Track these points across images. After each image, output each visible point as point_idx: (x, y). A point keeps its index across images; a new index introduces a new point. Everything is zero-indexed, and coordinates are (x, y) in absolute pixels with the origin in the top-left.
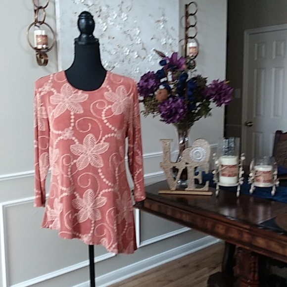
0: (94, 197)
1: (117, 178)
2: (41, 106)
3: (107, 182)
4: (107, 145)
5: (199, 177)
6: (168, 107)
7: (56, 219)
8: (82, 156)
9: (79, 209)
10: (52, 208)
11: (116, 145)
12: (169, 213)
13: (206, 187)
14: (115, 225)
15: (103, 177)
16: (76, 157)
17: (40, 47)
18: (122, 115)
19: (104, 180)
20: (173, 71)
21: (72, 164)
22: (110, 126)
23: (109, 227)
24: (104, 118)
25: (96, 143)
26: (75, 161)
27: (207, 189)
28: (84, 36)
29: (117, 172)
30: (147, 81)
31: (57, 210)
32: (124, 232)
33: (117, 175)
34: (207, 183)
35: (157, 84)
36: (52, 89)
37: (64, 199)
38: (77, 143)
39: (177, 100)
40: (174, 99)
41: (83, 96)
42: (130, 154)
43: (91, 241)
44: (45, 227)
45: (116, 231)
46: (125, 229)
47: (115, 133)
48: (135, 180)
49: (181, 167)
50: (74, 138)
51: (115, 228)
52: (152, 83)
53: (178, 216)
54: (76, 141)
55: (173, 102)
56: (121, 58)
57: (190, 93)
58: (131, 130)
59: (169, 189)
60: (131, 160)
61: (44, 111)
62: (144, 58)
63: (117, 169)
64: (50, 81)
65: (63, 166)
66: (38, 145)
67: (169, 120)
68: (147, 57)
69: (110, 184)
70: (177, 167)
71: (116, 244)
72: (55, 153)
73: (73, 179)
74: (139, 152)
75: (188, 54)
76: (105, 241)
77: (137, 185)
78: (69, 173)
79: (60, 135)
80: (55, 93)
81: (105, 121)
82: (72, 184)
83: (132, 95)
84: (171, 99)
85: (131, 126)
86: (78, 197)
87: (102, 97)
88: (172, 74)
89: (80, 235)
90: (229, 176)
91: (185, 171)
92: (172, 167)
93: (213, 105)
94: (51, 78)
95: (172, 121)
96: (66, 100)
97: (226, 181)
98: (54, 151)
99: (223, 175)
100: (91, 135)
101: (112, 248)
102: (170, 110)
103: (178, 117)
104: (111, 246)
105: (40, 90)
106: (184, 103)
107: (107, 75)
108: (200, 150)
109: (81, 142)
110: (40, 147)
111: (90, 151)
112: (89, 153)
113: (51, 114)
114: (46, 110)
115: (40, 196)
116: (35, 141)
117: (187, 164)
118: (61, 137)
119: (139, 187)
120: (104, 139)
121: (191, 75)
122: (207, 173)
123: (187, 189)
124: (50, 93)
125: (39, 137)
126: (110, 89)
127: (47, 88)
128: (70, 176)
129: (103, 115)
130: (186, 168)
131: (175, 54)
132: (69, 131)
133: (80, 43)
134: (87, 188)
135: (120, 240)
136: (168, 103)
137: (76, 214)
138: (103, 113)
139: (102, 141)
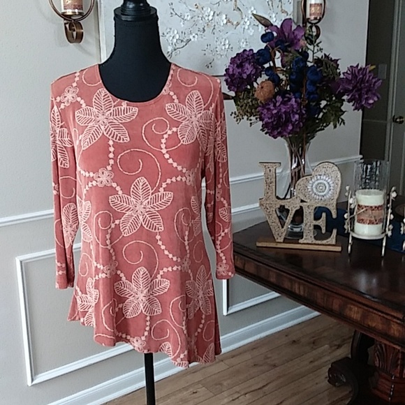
0: (150, 279)
1: (187, 248)
2: (61, 127)
3: (171, 256)
4: (170, 195)
5: (322, 223)
6: (275, 112)
7: (90, 310)
8: (128, 213)
9: (127, 296)
10: (84, 291)
11: (186, 194)
12: (273, 280)
13: (332, 240)
14: (184, 323)
15: (163, 247)
16: (118, 215)
17: (69, 12)
18: (196, 144)
19: (166, 252)
20: (284, 51)
21: (113, 226)
22: (175, 165)
23: (174, 326)
24: (164, 151)
25: (151, 192)
26: (117, 222)
27: (334, 243)
28: (131, 6)
29: (186, 238)
30: (240, 66)
31: (91, 296)
32: (199, 330)
33: (186, 243)
34: (335, 231)
35: (256, 71)
36: (79, 99)
37: (101, 282)
38: (120, 192)
39: (290, 99)
40: (283, 97)
41: (129, 110)
42: (209, 205)
43: (144, 348)
44: (74, 320)
45: (185, 332)
46: (201, 326)
47: (183, 175)
48: (218, 247)
49: (293, 206)
50: (114, 185)
51: (184, 328)
52: (249, 69)
53: (287, 285)
54: (118, 188)
55: (284, 103)
56: (201, 24)
57: (310, 88)
58: (210, 166)
59: (274, 240)
60: (211, 215)
61: (66, 135)
62: (238, 24)
63: (187, 233)
64: (75, 84)
65: (98, 230)
66: (59, 191)
67: (276, 133)
68: (242, 23)
69: (175, 259)
70: (286, 207)
71: (186, 353)
72: (85, 207)
73: (114, 251)
74: (225, 202)
75: (308, 16)
76: (168, 346)
77: (222, 255)
78: (108, 242)
79: (92, 179)
80: (84, 105)
81: (167, 156)
82: (114, 258)
83: (213, 105)
84: (279, 98)
85: (211, 159)
86: (124, 279)
87: (163, 112)
88: (283, 56)
89: (128, 337)
90: (371, 223)
91: (300, 213)
92: (278, 206)
93: (347, 106)
94: (77, 79)
95: (280, 134)
96: (101, 118)
97: (365, 231)
98: (84, 203)
99: (361, 221)
100: (143, 180)
101: (179, 360)
102: (278, 116)
103: (290, 127)
104: (178, 356)
105: (58, 99)
106: (299, 104)
107: (171, 72)
108: (324, 180)
109: (127, 191)
110: (61, 195)
111: (142, 206)
112: (140, 208)
113: (78, 142)
114: (69, 134)
115: (65, 272)
116: (53, 184)
117: (302, 201)
118: (94, 183)
119: (224, 258)
120: (164, 185)
121: (313, 54)
122: (334, 216)
123: (301, 241)
124: (76, 106)
125: (60, 178)
126: (175, 97)
127: (70, 96)
128: (109, 247)
129: (163, 146)
130: (301, 207)
131: (287, 22)
132: (106, 173)
133: (124, 18)
134: (138, 266)
135: (193, 343)
136: (275, 106)
137: (120, 306)
138: (163, 141)
139: (161, 190)
